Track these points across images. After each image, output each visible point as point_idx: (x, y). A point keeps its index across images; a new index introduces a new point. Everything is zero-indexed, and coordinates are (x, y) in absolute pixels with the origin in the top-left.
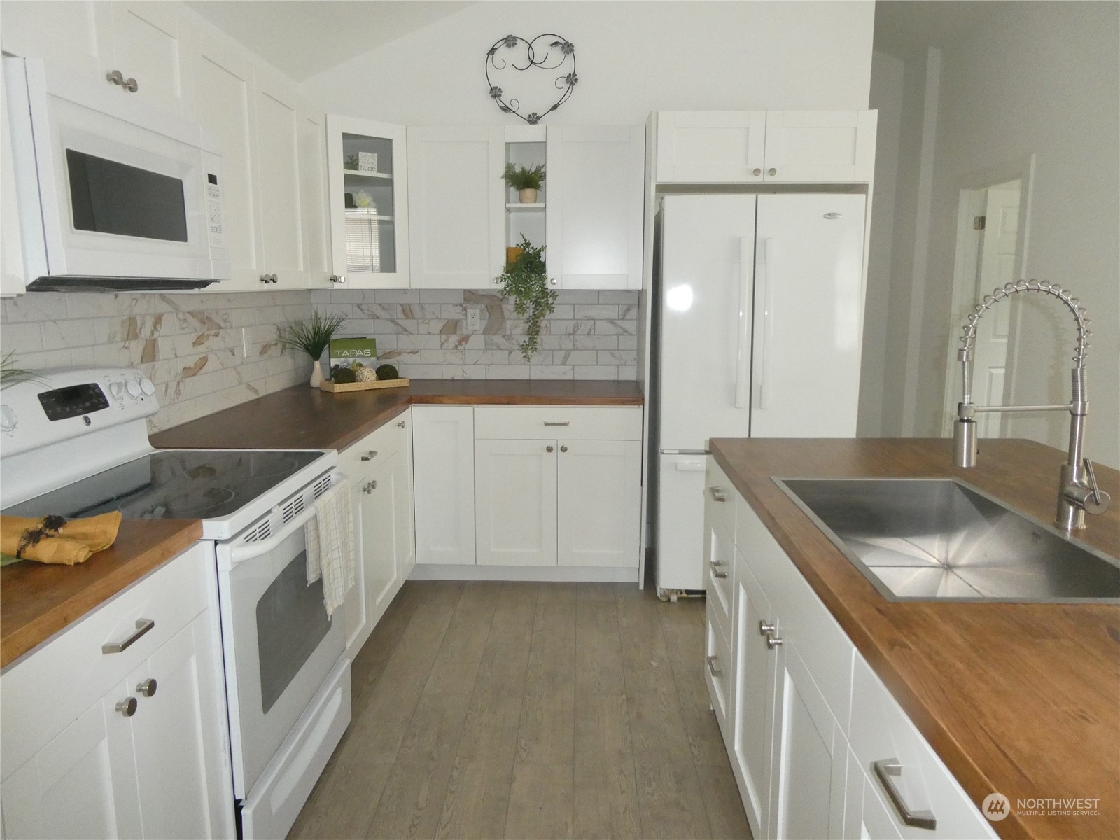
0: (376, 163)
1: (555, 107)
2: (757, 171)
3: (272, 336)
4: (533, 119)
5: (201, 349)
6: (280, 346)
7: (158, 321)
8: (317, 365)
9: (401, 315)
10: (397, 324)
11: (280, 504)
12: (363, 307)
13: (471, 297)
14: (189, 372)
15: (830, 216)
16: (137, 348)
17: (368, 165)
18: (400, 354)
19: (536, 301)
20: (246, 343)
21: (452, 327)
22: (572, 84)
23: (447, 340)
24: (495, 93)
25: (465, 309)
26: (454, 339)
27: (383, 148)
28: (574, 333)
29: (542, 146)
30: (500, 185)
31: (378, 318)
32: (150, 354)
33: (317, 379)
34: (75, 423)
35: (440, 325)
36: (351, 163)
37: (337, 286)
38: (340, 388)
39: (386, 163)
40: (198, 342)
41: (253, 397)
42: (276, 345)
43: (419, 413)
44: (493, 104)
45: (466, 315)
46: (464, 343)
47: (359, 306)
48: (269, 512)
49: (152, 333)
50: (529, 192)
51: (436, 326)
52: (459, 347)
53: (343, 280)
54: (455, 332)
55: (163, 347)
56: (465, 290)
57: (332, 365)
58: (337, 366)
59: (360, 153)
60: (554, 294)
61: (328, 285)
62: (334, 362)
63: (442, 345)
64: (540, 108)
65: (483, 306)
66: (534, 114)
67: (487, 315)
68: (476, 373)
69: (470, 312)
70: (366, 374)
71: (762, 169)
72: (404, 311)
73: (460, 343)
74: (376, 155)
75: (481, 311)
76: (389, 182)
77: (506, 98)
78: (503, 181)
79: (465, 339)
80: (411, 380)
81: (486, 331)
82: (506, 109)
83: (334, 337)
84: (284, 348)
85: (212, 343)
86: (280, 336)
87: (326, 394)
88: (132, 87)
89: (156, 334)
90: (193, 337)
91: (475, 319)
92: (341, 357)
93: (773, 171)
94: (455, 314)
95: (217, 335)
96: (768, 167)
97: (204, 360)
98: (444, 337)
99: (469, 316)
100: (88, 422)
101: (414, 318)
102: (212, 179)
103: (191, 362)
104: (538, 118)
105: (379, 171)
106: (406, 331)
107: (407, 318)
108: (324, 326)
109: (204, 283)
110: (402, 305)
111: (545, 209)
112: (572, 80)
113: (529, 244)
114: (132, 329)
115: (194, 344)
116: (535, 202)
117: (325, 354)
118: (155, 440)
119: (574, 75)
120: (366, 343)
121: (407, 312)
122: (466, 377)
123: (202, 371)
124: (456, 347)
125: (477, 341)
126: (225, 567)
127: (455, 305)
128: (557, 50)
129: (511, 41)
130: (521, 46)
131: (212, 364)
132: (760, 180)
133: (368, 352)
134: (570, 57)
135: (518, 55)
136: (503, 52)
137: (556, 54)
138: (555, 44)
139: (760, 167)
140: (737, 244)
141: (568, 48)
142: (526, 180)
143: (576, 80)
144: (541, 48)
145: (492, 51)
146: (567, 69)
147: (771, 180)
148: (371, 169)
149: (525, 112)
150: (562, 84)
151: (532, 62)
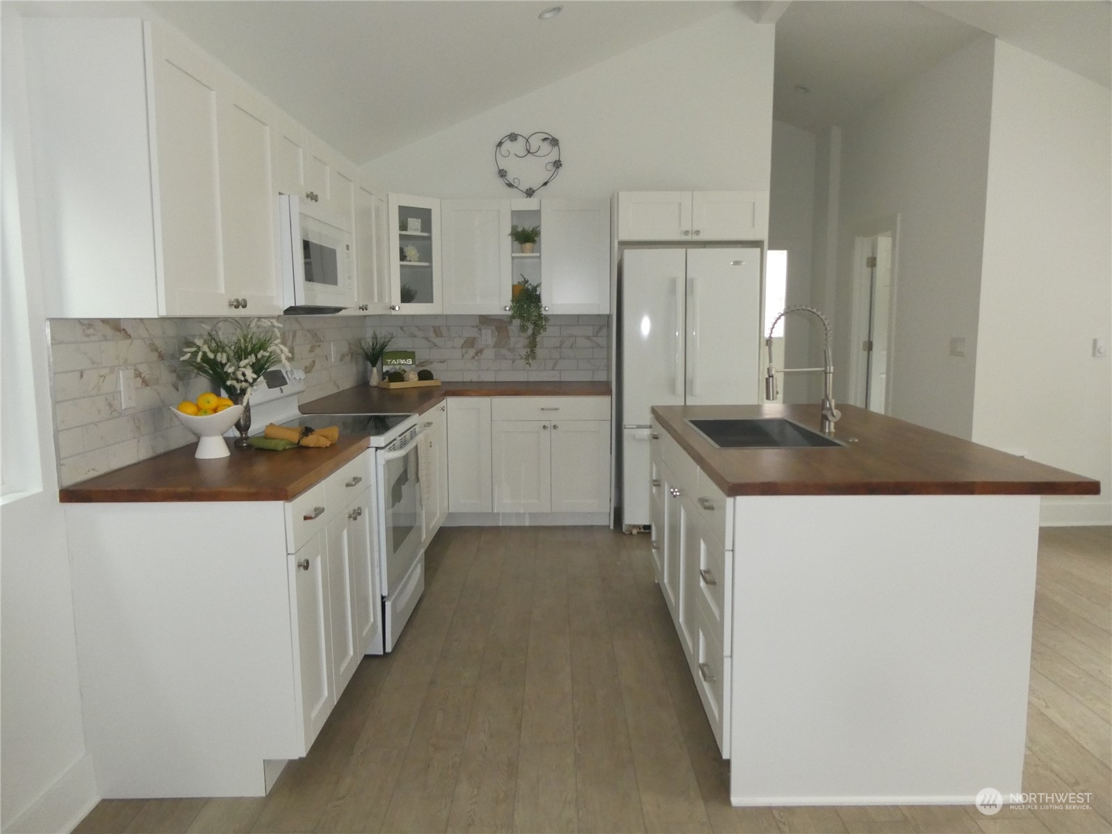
0: (420, 225)
1: (545, 184)
2: (686, 233)
3: (345, 349)
4: (530, 193)
5: (312, 355)
6: (350, 355)
8: (375, 370)
9: (432, 334)
10: (430, 341)
11: (400, 436)
12: (404, 329)
13: (485, 320)
14: (307, 370)
15: (737, 263)
17: (414, 227)
18: (432, 363)
19: (534, 323)
20: (333, 352)
21: (470, 343)
22: (558, 167)
23: (467, 352)
24: (502, 173)
25: (480, 330)
26: (472, 352)
27: (425, 216)
28: (560, 347)
29: (537, 214)
30: (507, 241)
31: (415, 336)
33: (375, 380)
34: (277, 392)
35: (462, 341)
36: (403, 226)
37: (393, 313)
38: (394, 385)
39: (427, 226)
40: (311, 351)
41: (335, 391)
42: (347, 355)
43: (451, 402)
44: (500, 183)
45: (481, 334)
46: (479, 355)
47: (402, 328)
48: (395, 440)
50: (528, 245)
51: (459, 342)
52: (476, 358)
53: (397, 308)
54: (472, 346)
55: (296, 352)
56: (480, 316)
57: (384, 371)
58: (387, 372)
59: (409, 219)
60: (546, 318)
61: (388, 312)
62: (385, 368)
63: (463, 356)
64: (535, 183)
65: (493, 327)
66: (530, 189)
67: (497, 334)
68: (489, 377)
69: (483, 331)
70: (410, 376)
71: (691, 232)
72: (435, 332)
73: (476, 354)
74: (420, 220)
75: (492, 331)
76: (429, 238)
77: (510, 177)
78: (510, 238)
79: (480, 352)
80: (442, 382)
81: (497, 345)
82: (510, 185)
83: (387, 349)
84: (352, 357)
85: (318, 351)
86: (350, 350)
87: (383, 390)
88: (315, 199)
89: (294, 344)
90: (308, 347)
91: (488, 337)
92: (390, 365)
93: (698, 232)
94: (472, 333)
95: (319, 346)
96: (695, 229)
97: (314, 363)
98: (464, 350)
99: (483, 334)
100: (282, 390)
101: (442, 337)
102: (347, 247)
103: (309, 363)
104: (534, 191)
105: (422, 231)
106: (436, 345)
107: (437, 336)
108: (381, 341)
109: (338, 310)
110: (433, 327)
111: (540, 257)
112: (557, 164)
113: (527, 282)
114: (283, 340)
115: (310, 351)
116: (532, 252)
117: (379, 363)
118: (302, 408)
119: (559, 161)
120: (411, 355)
121: (437, 331)
122: (481, 380)
123: (314, 370)
124: (474, 357)
125: (489, 353)
126: (381, 462)
127: (473, 327)
128: (546, 143)
129: (513, 137)
130: (521, 141)
131: (317, 366)
132: (688, 238)
133: (410, 361)
134: (556, 149)
135: (518, 147)
136: (508, 145)
137: (546, 147)
138: (545, 139)
139: (689, 228)
140: (673, 282)
141: (554, 142)
142: (526, 237)
143: (561, 165)
144: (535, 142)
145: (500, 144)
146: (553, 157)
147: (695, 238)
148: (417, 230)
149: (524, 187)
150: (550, 167)
151: (529, 152)
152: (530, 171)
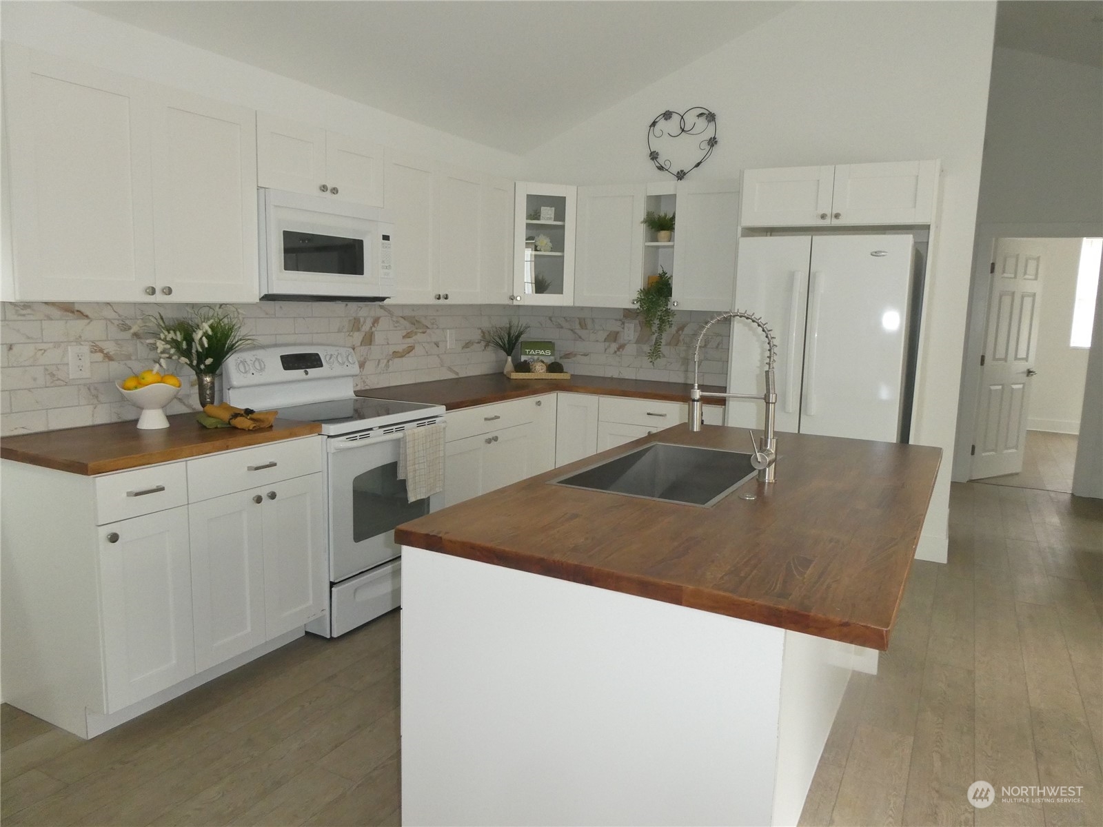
0: (553, 214)
1: (698, 165)
2: (823, 217)
3: (477, 335)
4: (681, 175)
5: (410, 341)
6: (483, 343)
7: (376, 321)
8: (510, 359)
9: (578, 327)
10: (575, 333)
11: (380, 427)
12: (553, 319)
13: (628, 313)
14: (396, 355)
15: (876, 254)
16: (358, 337)
17: (547, 216)
18: (575, 355)
19: (660, 319)
20: (450, 340)
21: (613, 337)
22: (712, 146)
23: (609, 346)
24: (654, 156)
25: (623, 323)
26: (614, 346)
27: (559, 204)
29: (673, 198)
30: (641, 230)
31: (562, 328)
32: (368, 340)
33: (508, 369)
34: (298, 374)
35: (605, 335)
36: (534, 214)
37: (515, 303)
38: (518, 376)
39: (560, 215)
40: (407, 336)
41: (453, 376)
42: (480, 342)
44: (651, 165)
45: (623, 328)
46: (621, 350)
47: (550, 319)
48: (371, 429)
49: (371, 328)
50: (663, 234)
51: (602, 335)
52: (618, 353)
53: (519, 298)
54: (615, 340)
55: (379, 337)
56: (624, 309)
57: (522, 360)
59: (541, 208)
60: (673, 313)
61: (509, 302)
62: (523, 358)
63: (606, 350)
64: (686, 164)
65: (637, 322)
66: (682, 171)
67: (640, 328)
68: (629, 374)
69: (626, 325)
70: (537, 367)
71: (829, 215)
72: (580, 324)
73: (618, 349)
74: (553, 209)
75: (635, 327)
76: (563, 227)
77: (661, 160)
78: (644, 225)
79: (621, 347)
80: (572, 375)
81: (638, 341)
82: (661, 168)
83: (524, 338)
84: (487, 346)
85: (419, 337)
86: (484, 336)
88: (335, 191)
89: (374, 329)
90: (404, 333)
91: (630, 332)
92: (529, 355)
93: (837, 216)
94: (615, 327)
95: (424, 333)
96: (835, 212)
97: (411, 349)
98: (607, 344)
99: (625, 328)
100: (307, 373)
101: (586, 329)
102: (386, 238)
103: (400, 348)
104: (685, 174)
105: (555, 221)
106: (580, 337)
107: (582, 328)
108: (514, 332)
109: (383, 299)
110: (578, 318)
111: (672, 247)
112: (713, 142)
113: (663, 274)
114: (356, 325)
115: (404, 337)
116: (670, 241)
117: (515, 352)
118: (357, 393)
119: (715, 138)
120: (548, 346)
121: (583, 324)
123: (411, 354)
124: (615, 352)
125: (631, 349)
126: (331, 450)
127: (616, 320)
128: (703, 119)
129: (667, 115)
130: (676, 118)
131: (419, 350)
132: (827, 222)
133: (548, 352)
134: (712, 124)
135: (673, 125)
136: (662, 124)
137: (702, 122)
138: (701, 115)
139: (828, 212)
140: (792, 276)
141: (711, 117)
142: (660, 224)
143: (716, 142)
144: (690, 119)
145: (654, 124)
146: (709, 134)
147: (836, 222)
148: (550, 219)
149: (675, 170)
150: (706, 146)
151: (683, 130)
152: (680, 152)
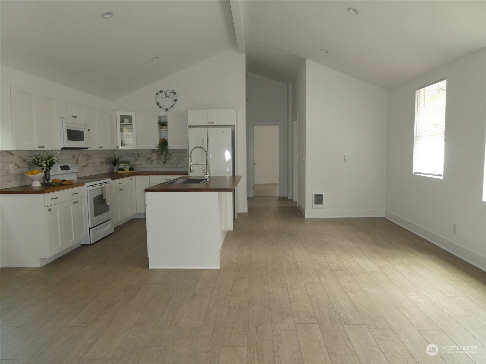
1: (172, 107)
2: (209, 123)
3: (104, 160)
4: (167, 110)
5: (87, 162)
6: (106, 163)
7: (79, 156)
8: (115, 167)
9: (136, 156)
10: (135, 158)
11: (98, 184)
13: (153, 151)
14: (85, 166)
15: (223, 132)
16: (75, 161)
17: (126, 121)
18: (136, 165)
19: (166, 152)
20: (98, 161)
21: (149, 158)
24: (158, 103)
25: (152, 154)
26: (149, 162)
27: (130, 118)
28: (178, 159)
29: (166, 117)
30: (157, 126)
31: (131, 157)
32: (77, 162)
33: (115, 170)
34: (64, 171)
36: (122, 121)
37: (118, 149)
38: (119, 172)
39: (131, 121)
40: (87, 160)
41: (99, 173)
42: (105, 162)
44: (157, 106)
45: (152, 156)
47: (126, 154)
48: (96, 185)
49: (78, 158)
50: (164, 127)
51: (145, 158)
52: (151, 163)
53: (120, 147)
54: (149, 160)
55: (80, 162)
56: (152, 150)
57: (119, 168)
58: (120, 168)
59: (125, 119)
60: (170, 150)
61: (117, 149)
62: (120, 167)
63: (147, 163)
64: (168, 107)
67: (157, 155)
68: (155, 170)
69: (153, 155)
70: (126, 169)
71: (211, 122)
73: (151, 162)
74: (128, 119)
76: (132, 125)
77: (160, 105)
78: (158, 124)
79: (152, 162)
80: (138, 171)
81: (157, 159)
82: (160, 107)
83: (120, 160)
84: (107, 163)
85: (90, 161)
86: (106, 160)
87: (117, 173)
88: (76, 117)
91: (155, 156)
93: (213, 123)
94: (150, 155)
95: (91, 159)
96: (212, 122)
97: (88, 165)
98: (147, 161)
100: (67, 171)
101: (140, 156)
102: (89, 130)
103: (85, 164)
104: (168, 109)
105: (129, 123)
106: (138, 159)
107: (138, 156)
108: (117, 158)
109: (87, 148)
110: (137, 153)
111: (167, 131)
112: (176, 100)
113: (165, 138)
114: (74, 157)
115: (86, 161)
116: (166, 129)
117: (117, 165)
118: (78, 178)
119: (176, 99)
120: (128, 162)
121: (138, 155)
122: (152, 171)
124: (150, 163)
125: (155, 162)
127: (150, 153)
128: (172, 93)
129: (161, 92)
130: (164, 93)
131: (89, 165)
132: (210, 124)
133: (128, 165)
134: (175, 95)
135: (163, 95)
136: (160, 94)
137: (172, 95)
138: (171, 92)
139: (210, 121)
140: (203, 139)
141: (175, 93)
142: (163, 124)
143: (177, 100)
144: (168, 93)
145: (157, 94)
146: (174, 98)
147: (213, 124)
148: (127, 122)
149: (165, 108)
150: (173, 101)
151: (166, 96)
152: (167, 103)
